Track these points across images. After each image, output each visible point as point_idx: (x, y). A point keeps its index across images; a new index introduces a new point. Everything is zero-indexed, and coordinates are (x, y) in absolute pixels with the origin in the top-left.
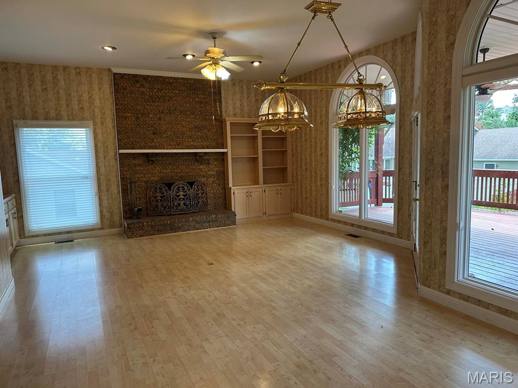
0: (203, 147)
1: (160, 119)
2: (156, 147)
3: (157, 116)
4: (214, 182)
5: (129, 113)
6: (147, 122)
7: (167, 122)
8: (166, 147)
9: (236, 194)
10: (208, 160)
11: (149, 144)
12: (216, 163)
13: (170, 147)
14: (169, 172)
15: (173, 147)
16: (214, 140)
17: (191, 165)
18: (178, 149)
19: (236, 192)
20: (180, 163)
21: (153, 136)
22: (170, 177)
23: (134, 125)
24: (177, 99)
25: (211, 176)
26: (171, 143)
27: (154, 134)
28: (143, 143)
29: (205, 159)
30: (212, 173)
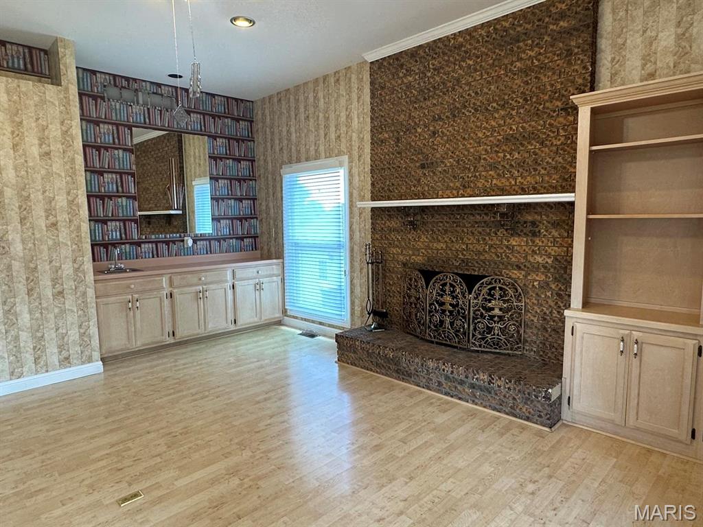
0: (523, 189)
1: (434, 133)
2: (423, 194)
3: (429, 130)
4: (545, 286)
5: (387, 132)
6: (413, 144)
7: (445, 138)
8: (440, 193)
9: (578, 334)
10: (533, 223)
11: (413, 188)
12: (556, 234)
13: (448, 192)
14: (442, 249)
15: (454, 192)
16: (555, 168)
17: (489, 234)
18: (463, 196)
19: (578, 327)
20: (465, 230)
21: (420, 172)
22: (444, 259)
23: (393, 154)
24: (470, 80)
25: (536, 268)
26: (452, 185)
27: (423, 166)
28: (404, 188)
29: (525, 222)
30: (540, 260)
